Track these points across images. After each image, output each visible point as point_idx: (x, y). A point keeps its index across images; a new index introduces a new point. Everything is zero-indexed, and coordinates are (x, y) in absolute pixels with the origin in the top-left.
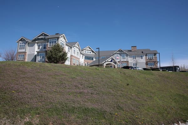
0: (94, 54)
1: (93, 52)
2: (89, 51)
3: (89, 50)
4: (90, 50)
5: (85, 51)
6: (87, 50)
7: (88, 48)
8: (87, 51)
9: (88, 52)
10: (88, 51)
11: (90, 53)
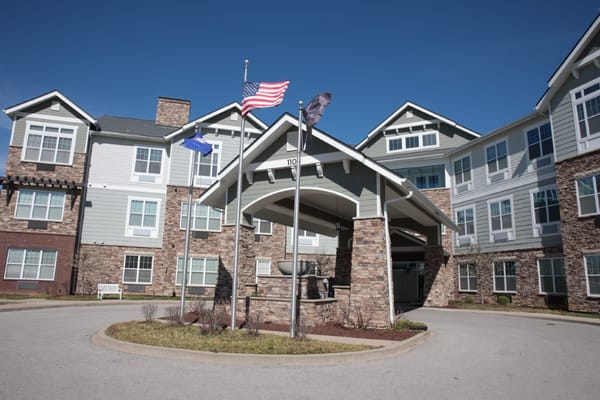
0: (458, 142)
1: (448, 130)
2: (420, 135)
3: (420, 128)
4: (425, 123)
5: (388, 139)
6: (406, 130)
7: (409, 115)
8: (403, 137)
9: (412, 142)
10: (414, 135)
11: (429, 140)
